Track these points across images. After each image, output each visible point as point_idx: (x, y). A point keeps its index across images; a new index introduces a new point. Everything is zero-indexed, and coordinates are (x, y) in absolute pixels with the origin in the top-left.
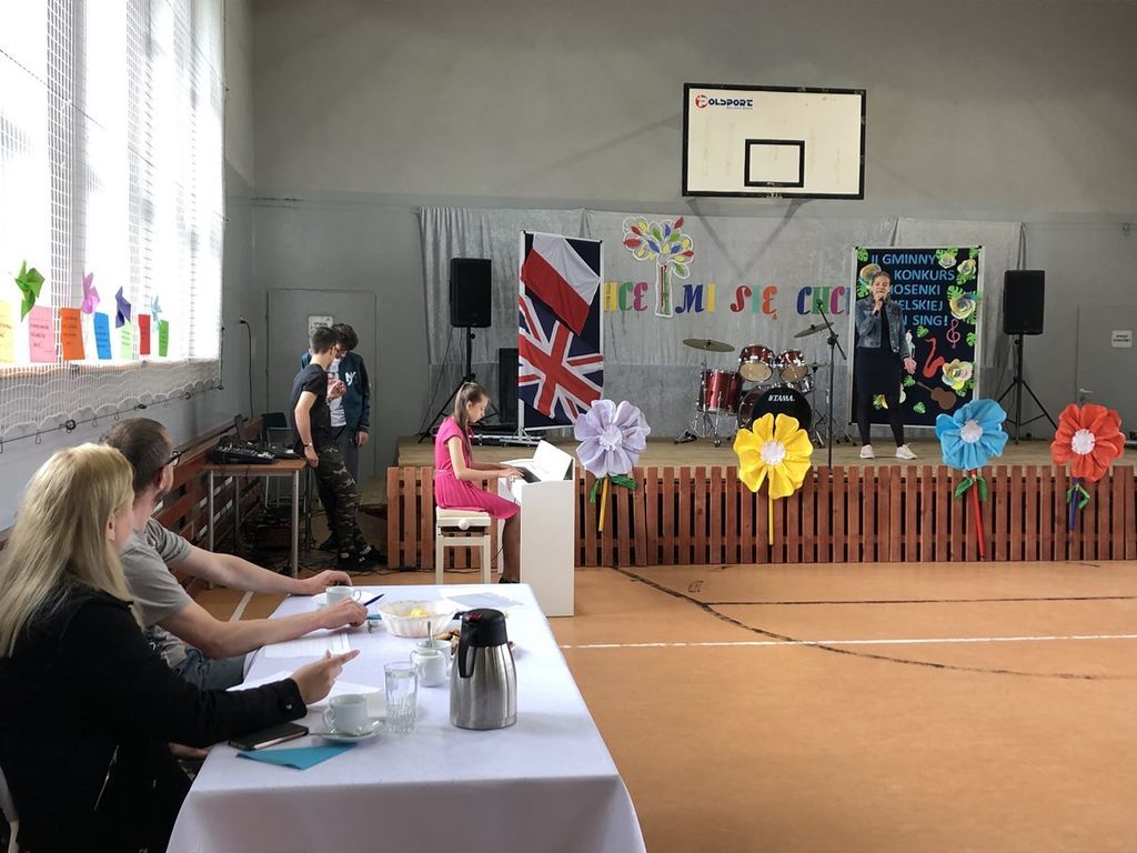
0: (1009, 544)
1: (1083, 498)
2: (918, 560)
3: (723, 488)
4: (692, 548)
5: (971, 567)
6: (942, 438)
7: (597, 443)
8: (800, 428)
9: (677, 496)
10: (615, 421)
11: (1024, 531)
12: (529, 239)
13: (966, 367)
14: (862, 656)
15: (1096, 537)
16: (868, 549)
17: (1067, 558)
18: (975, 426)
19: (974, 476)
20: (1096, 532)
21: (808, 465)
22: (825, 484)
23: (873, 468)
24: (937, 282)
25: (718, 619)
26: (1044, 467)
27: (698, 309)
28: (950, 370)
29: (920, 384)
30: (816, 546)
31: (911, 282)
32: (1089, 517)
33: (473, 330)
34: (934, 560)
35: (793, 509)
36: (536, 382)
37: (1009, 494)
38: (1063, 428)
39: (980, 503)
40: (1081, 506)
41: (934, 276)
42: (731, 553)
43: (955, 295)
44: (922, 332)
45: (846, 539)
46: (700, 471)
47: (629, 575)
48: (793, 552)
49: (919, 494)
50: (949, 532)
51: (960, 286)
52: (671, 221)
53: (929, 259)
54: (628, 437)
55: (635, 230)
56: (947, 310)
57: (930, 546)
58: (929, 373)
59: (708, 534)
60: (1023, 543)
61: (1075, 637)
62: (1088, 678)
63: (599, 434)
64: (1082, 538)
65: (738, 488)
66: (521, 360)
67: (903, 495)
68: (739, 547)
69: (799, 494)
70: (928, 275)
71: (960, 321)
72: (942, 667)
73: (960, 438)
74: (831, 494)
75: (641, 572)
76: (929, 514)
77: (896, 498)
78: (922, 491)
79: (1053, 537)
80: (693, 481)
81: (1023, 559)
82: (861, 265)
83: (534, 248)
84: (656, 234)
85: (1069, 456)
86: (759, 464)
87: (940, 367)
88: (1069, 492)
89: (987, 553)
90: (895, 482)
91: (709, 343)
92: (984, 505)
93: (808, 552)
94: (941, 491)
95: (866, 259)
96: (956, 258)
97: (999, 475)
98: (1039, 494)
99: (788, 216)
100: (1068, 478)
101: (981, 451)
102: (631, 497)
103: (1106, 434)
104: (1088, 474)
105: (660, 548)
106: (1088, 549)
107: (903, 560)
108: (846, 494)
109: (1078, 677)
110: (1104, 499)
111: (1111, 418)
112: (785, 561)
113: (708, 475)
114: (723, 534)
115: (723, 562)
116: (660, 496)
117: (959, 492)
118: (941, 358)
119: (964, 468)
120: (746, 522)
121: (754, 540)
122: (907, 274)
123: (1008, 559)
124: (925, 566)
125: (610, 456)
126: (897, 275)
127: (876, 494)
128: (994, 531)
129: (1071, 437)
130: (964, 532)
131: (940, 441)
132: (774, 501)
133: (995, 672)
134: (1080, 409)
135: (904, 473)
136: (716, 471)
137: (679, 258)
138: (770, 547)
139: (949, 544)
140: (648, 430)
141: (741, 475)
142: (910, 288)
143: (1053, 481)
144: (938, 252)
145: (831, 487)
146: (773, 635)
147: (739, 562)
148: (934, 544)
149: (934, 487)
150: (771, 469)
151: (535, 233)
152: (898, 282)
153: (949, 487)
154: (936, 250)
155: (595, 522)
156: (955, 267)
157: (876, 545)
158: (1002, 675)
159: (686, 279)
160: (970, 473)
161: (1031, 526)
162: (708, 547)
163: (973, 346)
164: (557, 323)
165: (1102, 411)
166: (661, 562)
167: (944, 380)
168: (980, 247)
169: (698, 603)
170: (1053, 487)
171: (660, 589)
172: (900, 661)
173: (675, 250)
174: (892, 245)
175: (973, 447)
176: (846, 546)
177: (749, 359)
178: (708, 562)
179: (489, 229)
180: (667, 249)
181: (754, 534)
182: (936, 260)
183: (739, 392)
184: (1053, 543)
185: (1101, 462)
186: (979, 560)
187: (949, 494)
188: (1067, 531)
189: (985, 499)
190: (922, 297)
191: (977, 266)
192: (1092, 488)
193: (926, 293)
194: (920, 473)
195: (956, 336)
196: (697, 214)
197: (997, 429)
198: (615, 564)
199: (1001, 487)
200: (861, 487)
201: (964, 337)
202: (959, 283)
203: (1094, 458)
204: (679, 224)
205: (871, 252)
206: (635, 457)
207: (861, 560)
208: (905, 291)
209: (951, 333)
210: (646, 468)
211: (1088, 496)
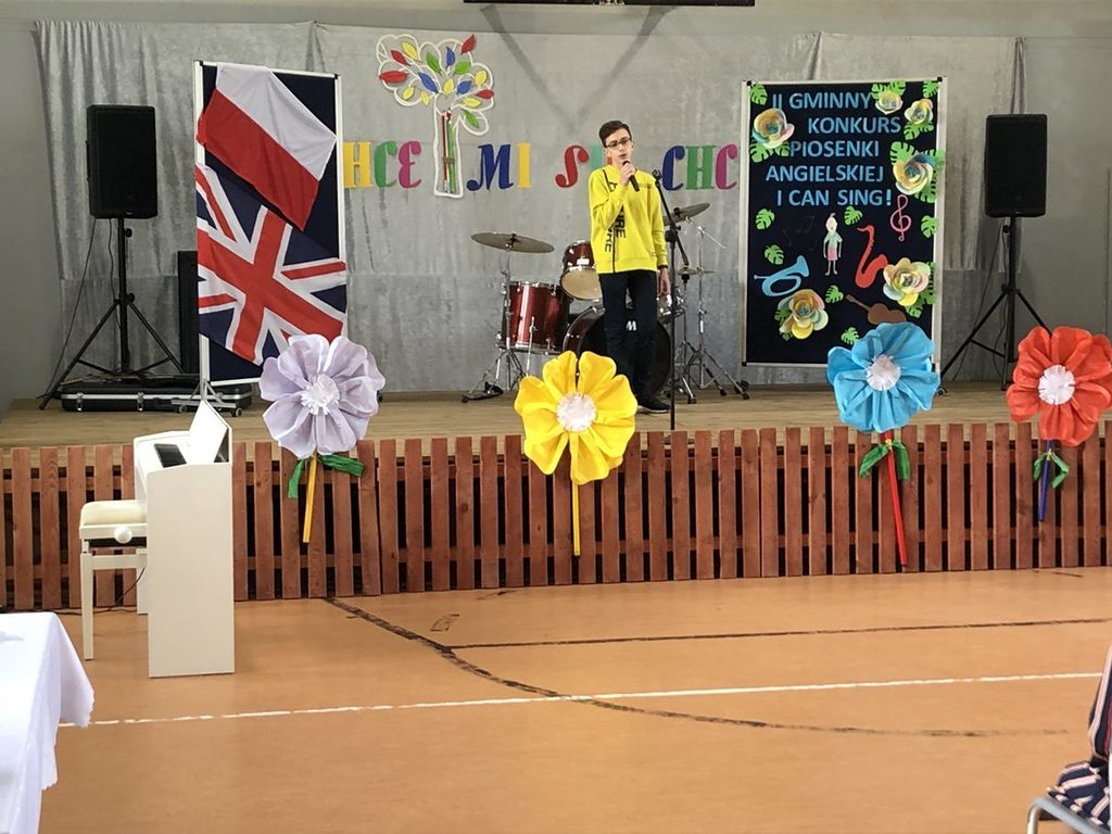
0: (945, 546)
1: (1058, 471)
2: (806, 572)
3: (501, 469)
4: (453, 565)
5: (887, 583)
6: (836, 384)
7: (298, 403)
8: (617, 373)
9: (427, 484)
10: (325, 369)
11: (968, 524)
12: (210, 74)
13: (921, 270)
14: (651, 713)
15: (1081, 532)
16: (728, 557)
17: (1035, 565)
18: (889, 364)
19: (889, 442)
20: (1081, 523)
21: (630, 432)
22: (659, 460)
23: (732, 432)
24: (874, 136)
25: (457, 669)
26: (999, 425)
27: (505, 183)
28: (895, 276)
29: (852, 299)
30: (646, 556)
31: (834, 137)
32: (1069, 501)
33: (129, 223)
34: (829, 572)
35: (610, 501)
36: (229, 306)
37: (944, 468)
38: (1024, 364)
39: (900, 483)
40: (1055, 484)
41: (870, 127)
42: (515, 570)
43: (901, 155)
44: (852, 216)
45: (694, 543)
46: (464, 444)
47: (348, 609)
48: (612, 566)
49: (805, 472)
50: (852, 528)
51: (910, 143)
52: (456, 40)
53: (860, 98)
54: (349, 392)
55: (398, 57)
56: (890, 181)
57: (824, 549)
58: (864, 280)
59: (477, 541)
60: (968, 544)
61: (984, 679)
62: (971, 735)
63: (301, 389)
64: (1058, 533)
65: (524, 469)
66: (202, 271)
67: (781, 473)
68: (527, 561)
69: (620, 475)
70: (861, 125)
71: (911, 197)
72: (763, 725)
73: (866, 384)
74: (668, 476)
75: (367, 604)
76: (821, 500)
77: (770, 479)
78: (809, 466)
79: (1013, 533)
80: (452, 461)
81: (968, 568)
82: (756, 110)
83: (218, 88)
84: (432, 62)
85: (1036, 406)
86: (557, 431)
87: (881, 271)
88: (1038, 462)
89: (912, 560)
90: (769, 453)
91: (514, 239)
92: (906, 489)
93: (635, 565)
94: (839, 466)
95: (763, 101)
96: (903, 98)
97: (927, 438)
98: (990, 466)
99: (645, 32)
100: (1036, 441)
101: (898, 404)
102: (354, 488)
103: (1093, 372)
104: (1064, 434)
105: (403, 567)
106: (1069, 549)
107: (782, 573)
108: (692, 475)
109: (957, 734)
110: (1091, 473)
111: (1099, 349)
112: (599, 580)
113: (476, 449)
114: (502, 541)
115: (502, 584)
116: (401, 485)
117: (867, 465)
118: (882, 257)
119: (873, 429)
120: (537, 523)
121: (551, 550)
122: (827, 126)
123: (945, 568)
124: (816, 582)
125: (320, 423)
126: (812, 126)
127: (738, 473)
128: (922, 526)
129: (1037, 377)
130: (875, 528)
131: (831, 388)
132: (579, 487)
133: (837, 730)
134: (1051, 335)
135: (781, 440)
136: (489, 443)
137: (470, 102)
138: (575, 559)
139: (852, 548)
140: (382, 382)
141: (527, 450)
142: (833, 147)
143: (1012, 445)
144: (875, 88)
145: (669, 465)
146: (532, 690)
147: (527, 584)
148: (829, 549)
149: (828, 460)
150: (574, 439)
151: (220, 65)
152: (814, 136)
153: (851, 460)
154: (871, 85)
155: (297, 528)
156: (900, 113)
157: (740, 552)
158: (849, 734)
159: (483, 135)
160: (882, 437)
161: (978, 517)
162: (478, 563)
163: (932, 236)
164: (263, 210)
165: (1085, 338)
166: (404, 589)
167: (886, 291)
168: (940, 79)
169: (438, 647)
170: (1012, 456)
171: (388, 629)
172: (703, 719)
173: (464, 88)
174: (811, 77)
175: (886, 397)
176: (693, 553)
177: (575, 265)
178: (478, 585)
179: (155, 57)
180: (450, 87)
181: (550, 539)
182: (873, 101)
183: (564, 317)
184: (1013, 543)
185: (1084, 415)
186: (899, 569)
187: (852, 470)
188: (1035, 524)
189: (906, 476)
190: (852, 160)
191: (935, 110)
192: (1073, 458)
193: (856, 154)
194: (805, 440)
195: (905, 222)
196: (499, 29)
197: (925, 368)
198: (330, 593)
199: (932, 457)
200: (715, 463)
201: (917, 223)
202: (909, 137)
203: (1073, 409)
204: (469, 45)
205: (771, 90)
206: (362, 425)
207: (717, 576)
208: (825, 151)
209: (897, 217)
210: (377, 441)
211: (1064, 468)
